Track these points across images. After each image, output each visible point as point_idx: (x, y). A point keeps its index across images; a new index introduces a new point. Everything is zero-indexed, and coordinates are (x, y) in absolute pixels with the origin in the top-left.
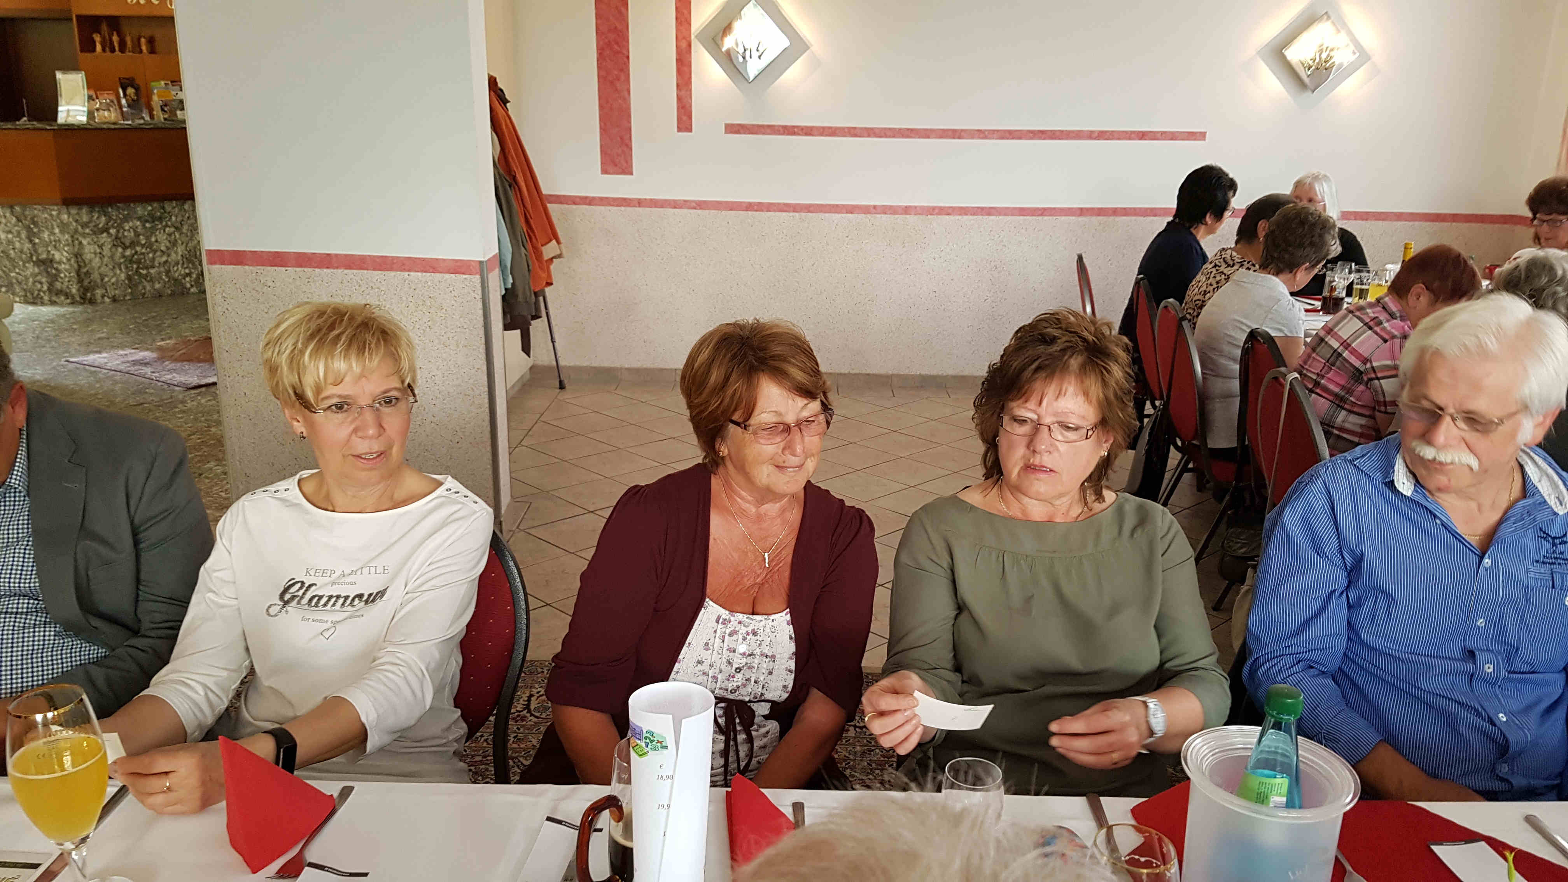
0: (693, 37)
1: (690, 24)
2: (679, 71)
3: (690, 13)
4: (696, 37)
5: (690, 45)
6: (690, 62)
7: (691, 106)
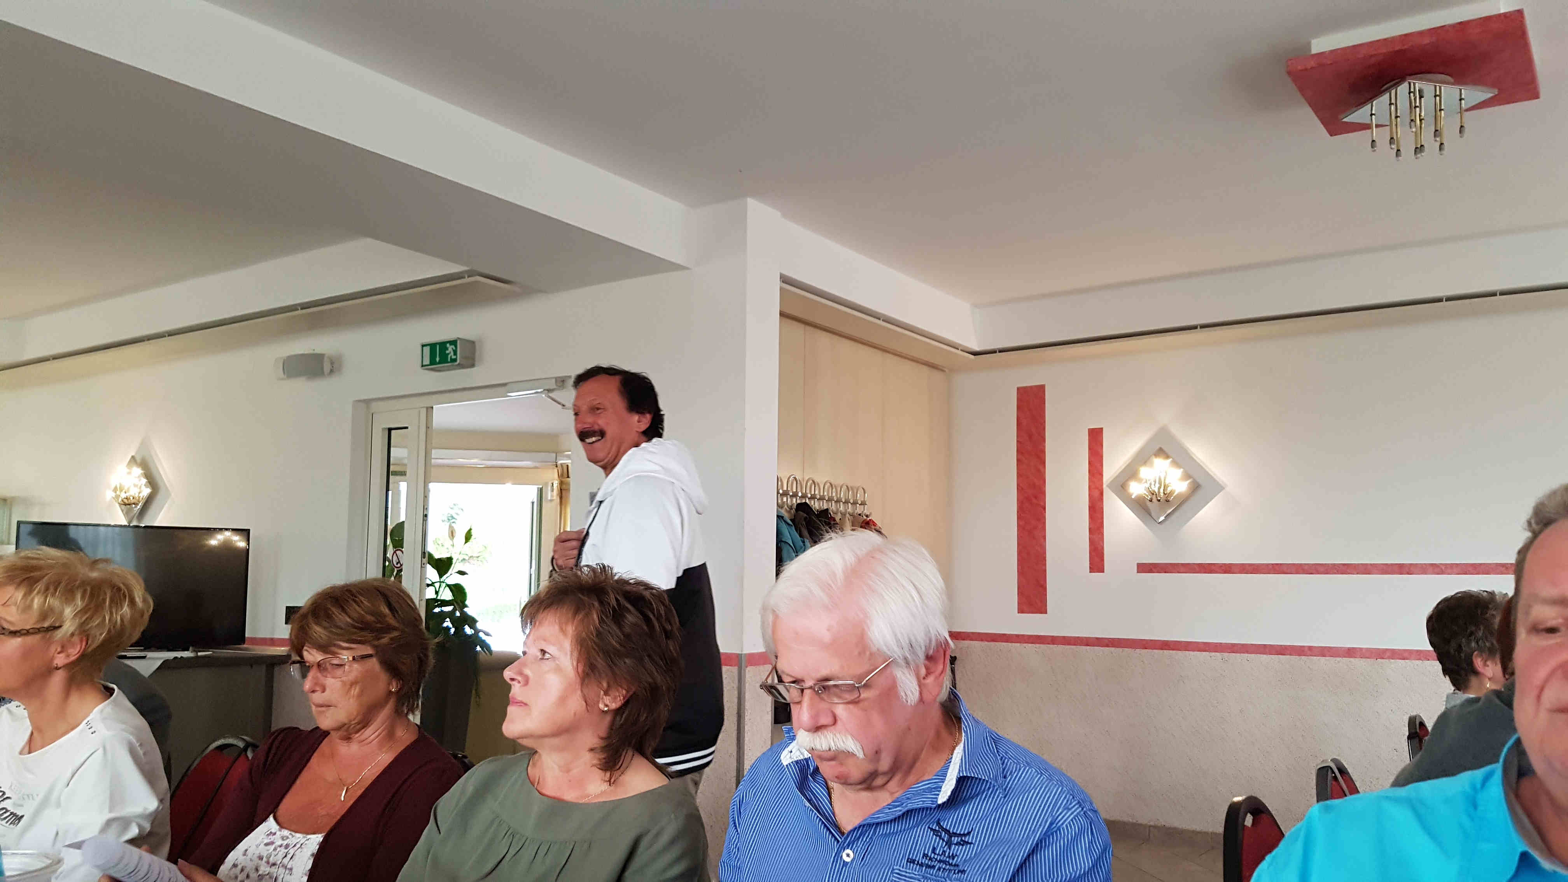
0: (1104, 486)
1: (1102, 475)
2: (1091, 517)
3: (1102, 465)
4: (1107, 486)
5: (1102, 494)
6: (1102, 508)
7: (1103, 548)
